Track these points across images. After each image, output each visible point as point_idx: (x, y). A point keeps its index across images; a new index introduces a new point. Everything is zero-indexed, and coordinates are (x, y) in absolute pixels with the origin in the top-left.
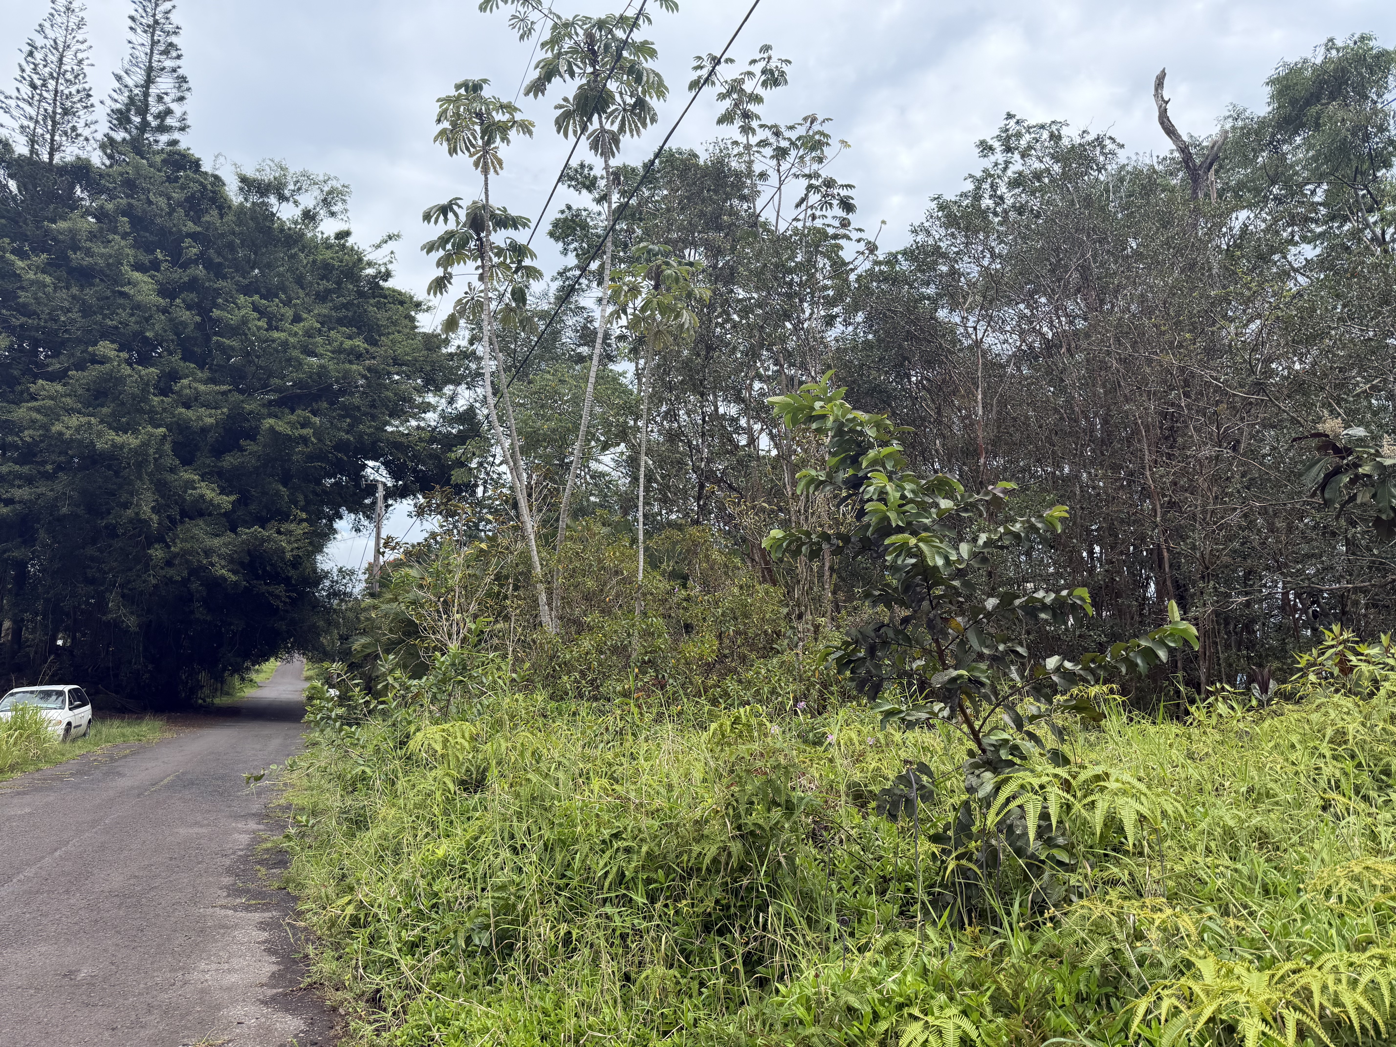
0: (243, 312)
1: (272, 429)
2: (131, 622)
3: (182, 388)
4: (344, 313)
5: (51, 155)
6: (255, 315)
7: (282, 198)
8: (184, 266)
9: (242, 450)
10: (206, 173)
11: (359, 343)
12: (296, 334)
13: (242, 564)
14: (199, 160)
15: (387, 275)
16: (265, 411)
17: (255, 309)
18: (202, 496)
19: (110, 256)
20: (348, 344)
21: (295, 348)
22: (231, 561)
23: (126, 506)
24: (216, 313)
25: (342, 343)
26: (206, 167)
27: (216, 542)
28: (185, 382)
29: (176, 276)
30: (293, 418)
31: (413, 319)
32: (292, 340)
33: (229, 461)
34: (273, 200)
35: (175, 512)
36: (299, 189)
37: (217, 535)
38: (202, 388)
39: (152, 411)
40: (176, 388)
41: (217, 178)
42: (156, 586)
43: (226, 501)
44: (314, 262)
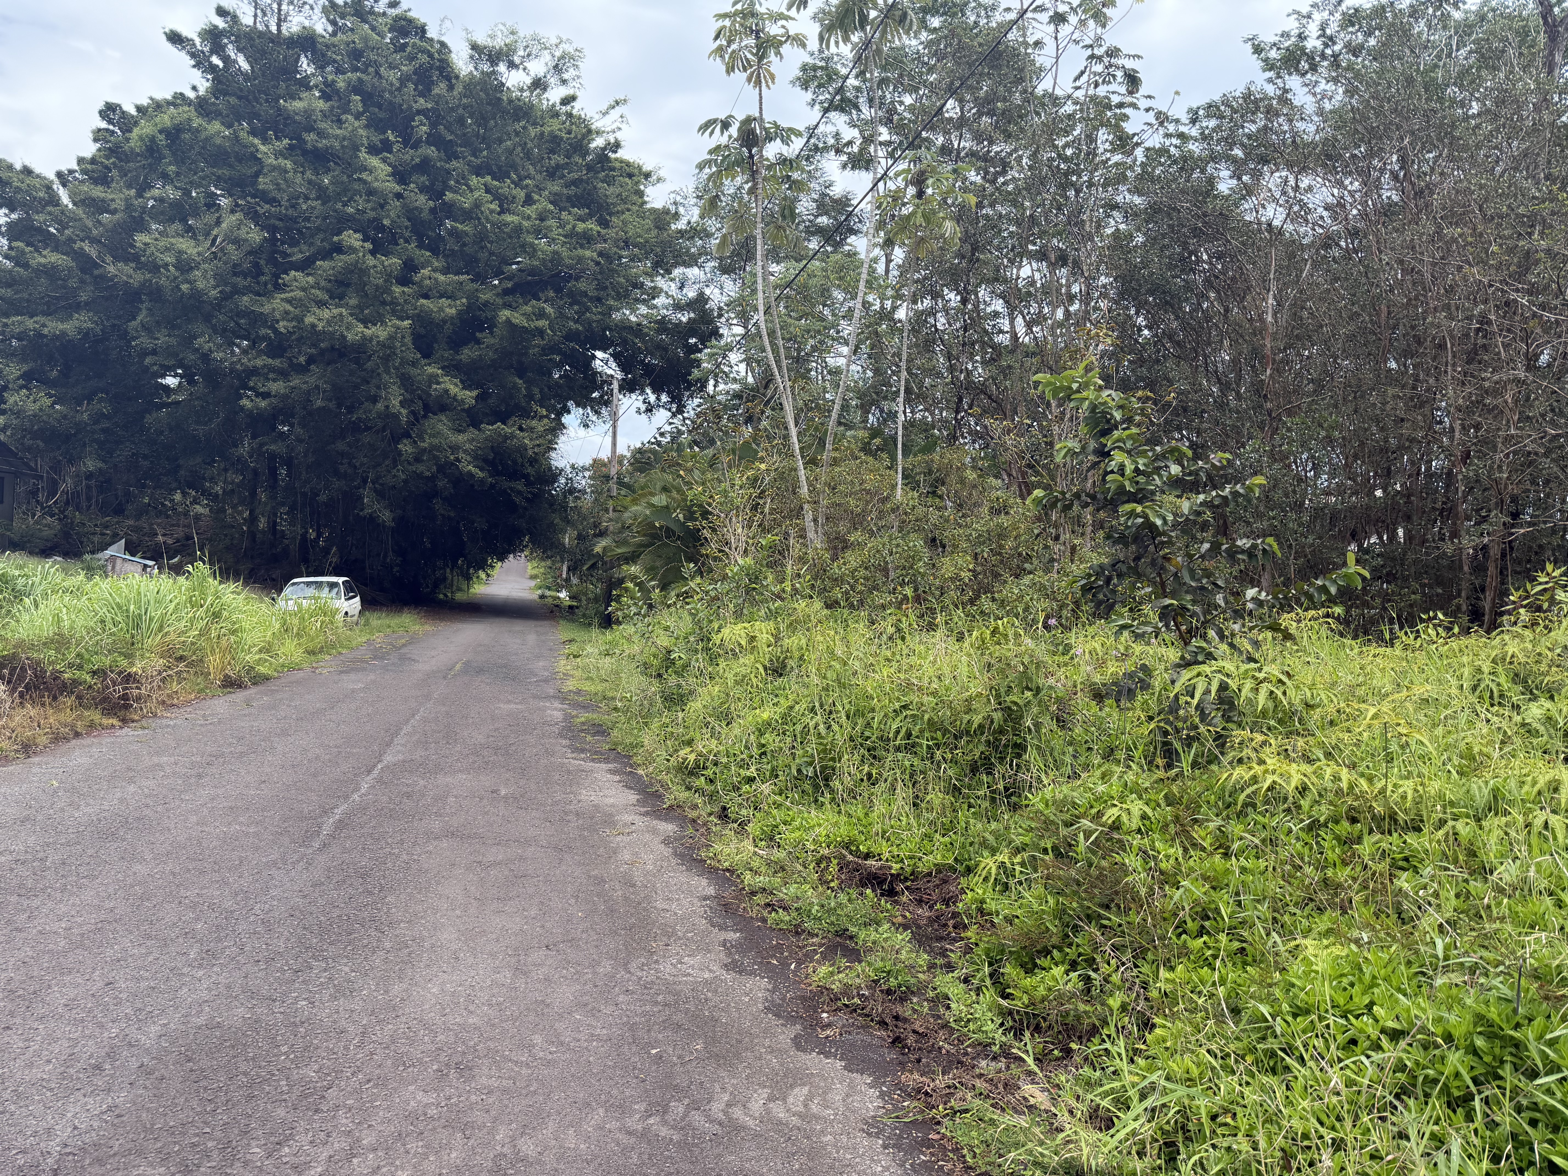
0: (477, 194)
1: (508, 321)
2: (386, 516)
3: (423, 278)
4: (573, 190)
5: (279, 26)
6: (489, 197)
7: (512, 65)
8: (415, 146)
9: (478, 342)
10: (432, 40)
11: (592, 226)
12: (529, 218)
13: (485, 461)
14: (425, 25)
15: (617, 146)
16: (499, 301)
17: (488, 191)
18: (446, 391)
19: (344, 139)
20: (581, 227)
21: (528, 232)
22: (476, 458)
23: (375, 399)
24: (449, 196)
25: (574, 227)
26: (432, 33)
27: (461, 438)
28: (425, 272)
29: (407, 157)
30: (528, 309)
31: (641, 194)
32: (526, 224)
33: (467, 354)
34: (502, 68)
35: (418, 406)
36: (529, 55)
37: (460, 431)
38: (442, 278)
39: (394, 303)
40: (417, 278)
41: (443, 44)
42: (405, 481)
43: (468, 396)
44: (542, 134)
